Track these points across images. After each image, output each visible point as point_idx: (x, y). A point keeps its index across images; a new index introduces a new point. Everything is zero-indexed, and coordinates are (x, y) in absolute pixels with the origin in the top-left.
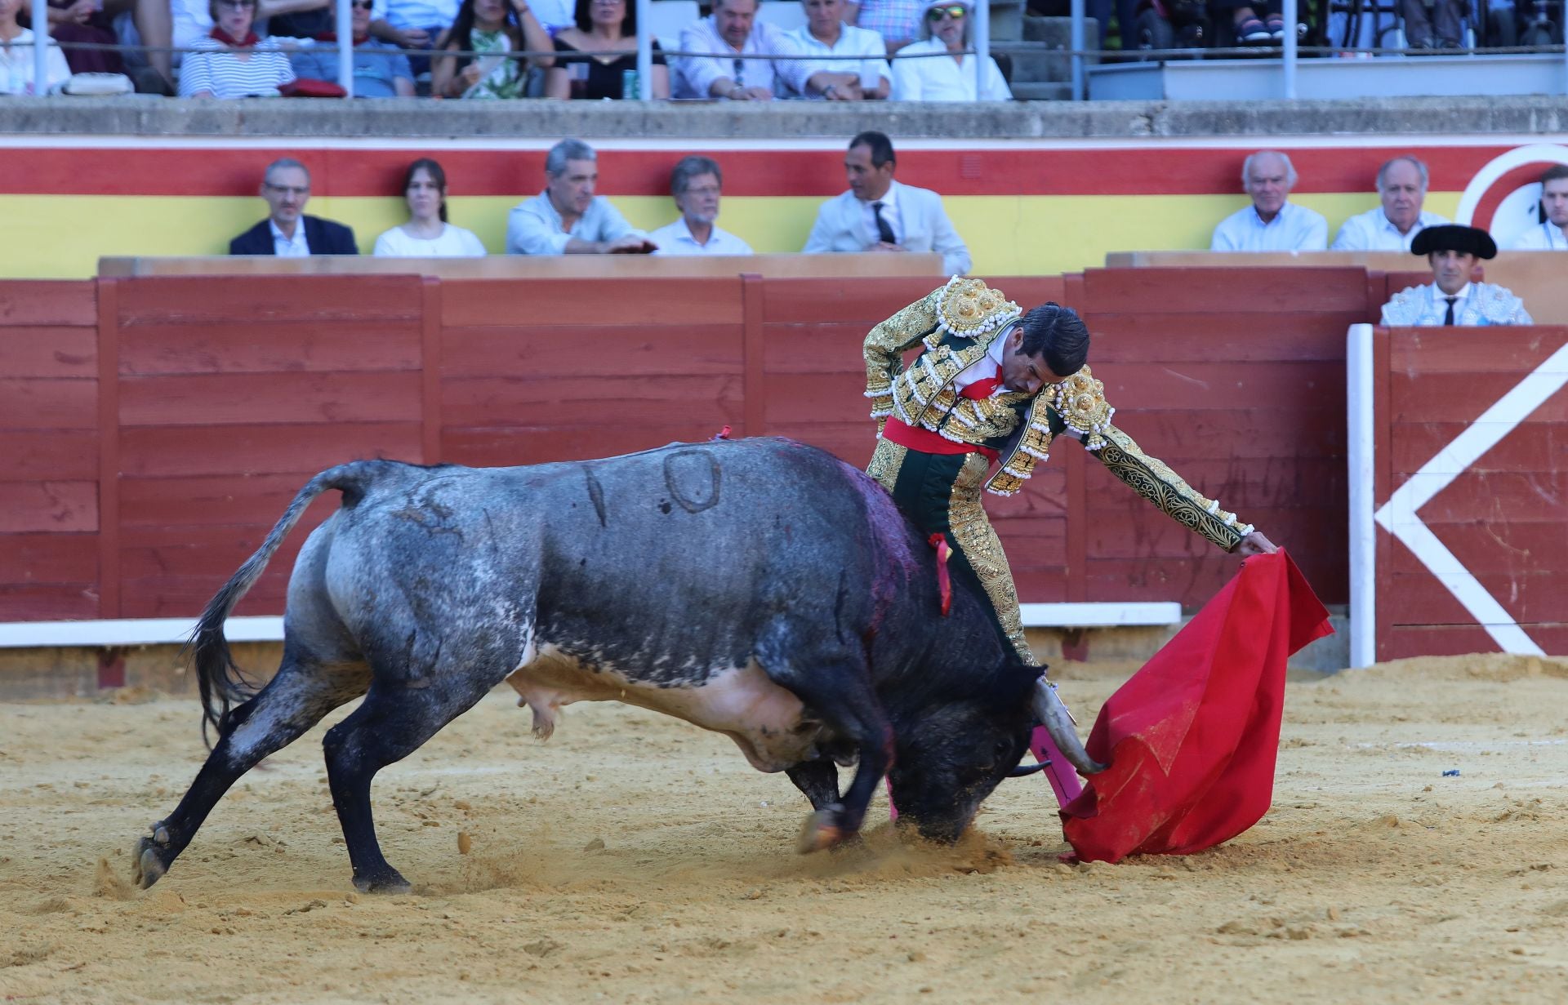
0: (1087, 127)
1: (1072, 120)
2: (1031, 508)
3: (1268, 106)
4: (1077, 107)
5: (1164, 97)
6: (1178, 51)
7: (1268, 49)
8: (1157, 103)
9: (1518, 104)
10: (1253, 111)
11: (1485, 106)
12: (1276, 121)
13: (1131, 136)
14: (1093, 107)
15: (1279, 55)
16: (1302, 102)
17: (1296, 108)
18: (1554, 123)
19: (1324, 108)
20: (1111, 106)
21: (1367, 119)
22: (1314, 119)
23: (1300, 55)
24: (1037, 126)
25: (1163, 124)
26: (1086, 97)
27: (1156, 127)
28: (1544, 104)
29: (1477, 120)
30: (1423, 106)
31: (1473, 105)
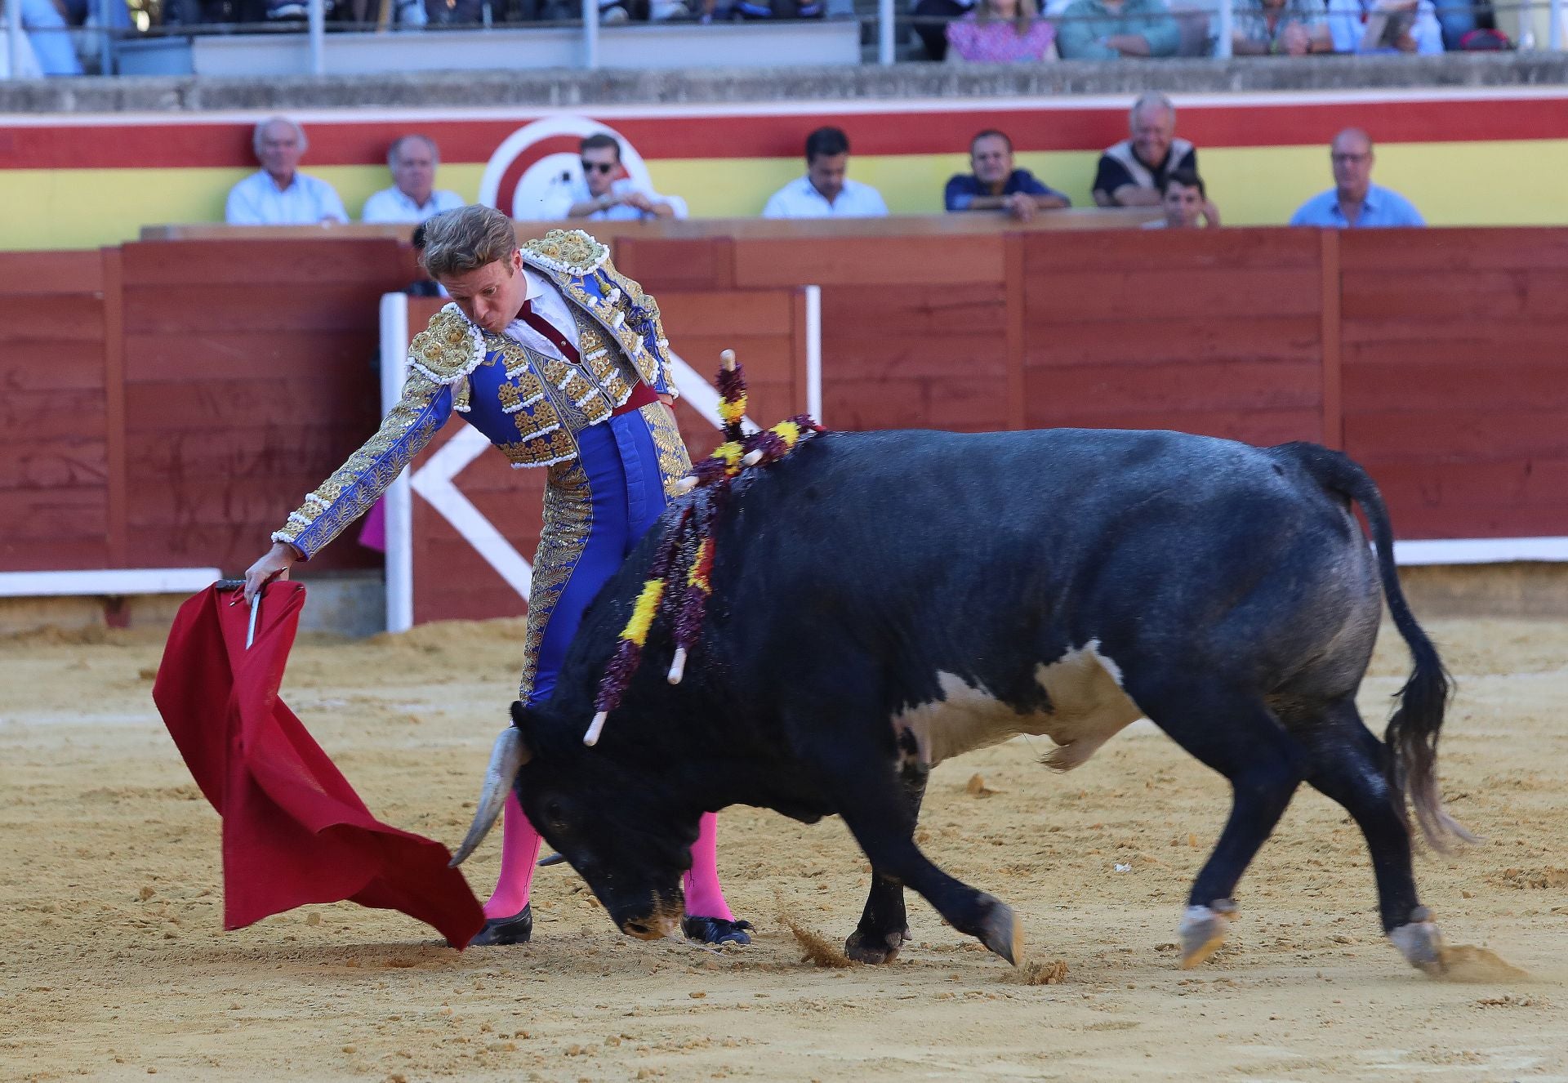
0: (118, 102)
1: (104, 95)
2: (73, 477)
3: (296, 81)
4: (107, 83)
5: (194, 72)
6: (207, 27)
7: (295, 25)
8: (187, 79)
9: (539, 79)
10: (282, 86)
11: (507, 79)
12: (304, 95)
13: (163, 108)
14: (124, 82)
15: (305, 31)
16: (331, 77)
17: (322, 82)
18: (575, 95)
19: (351, 83)
20: (143, 82)
21: (394, 92)
22: (341, 93)
23: (328, 30)
24: (69, 101)
25: (194, 97)
26: (115, 71)
27: (187, 101)
28: (565, 77)
29: (500, 93)
30: (448, 80)
31: (496, 79)
